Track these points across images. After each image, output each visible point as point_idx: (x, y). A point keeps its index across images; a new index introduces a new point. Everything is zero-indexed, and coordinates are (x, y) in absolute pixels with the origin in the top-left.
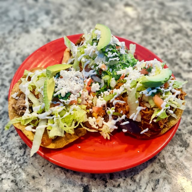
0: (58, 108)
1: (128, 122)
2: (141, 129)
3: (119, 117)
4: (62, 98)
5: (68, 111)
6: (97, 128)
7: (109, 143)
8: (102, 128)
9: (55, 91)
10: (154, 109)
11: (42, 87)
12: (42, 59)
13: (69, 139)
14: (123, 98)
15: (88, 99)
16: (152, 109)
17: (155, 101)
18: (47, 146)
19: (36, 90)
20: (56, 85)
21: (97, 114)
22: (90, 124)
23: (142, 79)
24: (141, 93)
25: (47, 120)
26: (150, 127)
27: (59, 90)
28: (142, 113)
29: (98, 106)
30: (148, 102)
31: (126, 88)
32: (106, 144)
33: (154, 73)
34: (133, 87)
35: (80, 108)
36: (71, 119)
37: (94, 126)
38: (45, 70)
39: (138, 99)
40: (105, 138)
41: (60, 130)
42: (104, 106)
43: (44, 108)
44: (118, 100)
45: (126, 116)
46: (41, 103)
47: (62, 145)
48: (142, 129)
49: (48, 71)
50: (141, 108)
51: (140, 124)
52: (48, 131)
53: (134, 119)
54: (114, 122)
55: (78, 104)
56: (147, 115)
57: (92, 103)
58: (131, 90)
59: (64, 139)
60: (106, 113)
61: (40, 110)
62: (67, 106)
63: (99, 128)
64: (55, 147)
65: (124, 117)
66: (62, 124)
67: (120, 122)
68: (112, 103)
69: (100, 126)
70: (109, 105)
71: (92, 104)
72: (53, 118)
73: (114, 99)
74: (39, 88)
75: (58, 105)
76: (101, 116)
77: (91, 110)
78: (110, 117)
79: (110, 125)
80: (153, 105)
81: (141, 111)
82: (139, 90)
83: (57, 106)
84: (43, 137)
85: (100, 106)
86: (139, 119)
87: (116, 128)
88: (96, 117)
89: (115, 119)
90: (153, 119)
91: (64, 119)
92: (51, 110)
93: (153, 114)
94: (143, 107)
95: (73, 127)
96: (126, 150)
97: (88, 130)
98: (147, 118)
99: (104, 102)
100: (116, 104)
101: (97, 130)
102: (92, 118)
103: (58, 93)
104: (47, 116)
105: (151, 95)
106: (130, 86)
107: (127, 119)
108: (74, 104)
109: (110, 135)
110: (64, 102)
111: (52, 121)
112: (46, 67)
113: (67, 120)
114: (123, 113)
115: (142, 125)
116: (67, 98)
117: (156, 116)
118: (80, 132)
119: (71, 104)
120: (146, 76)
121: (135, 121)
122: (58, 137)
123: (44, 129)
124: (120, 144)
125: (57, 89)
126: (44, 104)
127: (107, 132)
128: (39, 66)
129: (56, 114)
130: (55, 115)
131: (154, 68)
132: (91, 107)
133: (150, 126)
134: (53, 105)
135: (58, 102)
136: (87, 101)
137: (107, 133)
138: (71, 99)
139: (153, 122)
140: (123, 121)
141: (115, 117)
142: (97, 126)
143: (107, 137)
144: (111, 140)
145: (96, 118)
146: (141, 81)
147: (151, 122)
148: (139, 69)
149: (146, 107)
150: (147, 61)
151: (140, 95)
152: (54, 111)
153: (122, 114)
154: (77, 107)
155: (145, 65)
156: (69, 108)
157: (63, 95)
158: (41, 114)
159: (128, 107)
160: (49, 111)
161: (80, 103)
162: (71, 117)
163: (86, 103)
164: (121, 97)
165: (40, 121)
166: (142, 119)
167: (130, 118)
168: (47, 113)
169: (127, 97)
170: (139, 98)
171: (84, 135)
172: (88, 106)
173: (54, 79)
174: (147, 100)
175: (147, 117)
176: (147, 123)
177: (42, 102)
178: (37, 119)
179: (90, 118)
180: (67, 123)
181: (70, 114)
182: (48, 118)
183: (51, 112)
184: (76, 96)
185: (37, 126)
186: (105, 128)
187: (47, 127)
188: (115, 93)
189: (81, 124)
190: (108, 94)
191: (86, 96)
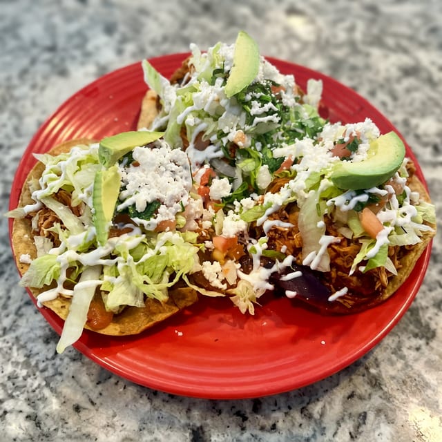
0: (128, 240)
1: (298, 274)
2: (330, 289)
3: (277, 261)
4: (139, 215)
5: (153, 247)
6: (225, 287)
7: (252, 323)
8: (235, 289)
9: (121, 198)
10: (360, 241)
11: (89, 188)
13: (154, 314)
14: (287, 216)
15: (202, 217)
16: (356, 241)
17: (363, 222)
18: (100, 329)
19: (74, 195)
20: (123, 184)
21: (225, 255)
22: (207, 278)
23: (335, 168)
24: (329, 202)
25: (102, 267)
26: (352, 284)
27: (131, 196)
28: (332, 251)
29: (226, 234)
30: (346, 226)
31: (294, 190)
32: (246, 326)
33: (366, 155)
34: (311, 189)
35: (181, 238)
36: (161, 265)
37: (216, 283)
38: (97, 146)
39: (322, 217)
40: (243, 311)
41: (132, 291)
42: (241, 235)
43: (95, 239)
44: (275, 219)
45: (295, 259)
46: (86, 227)
47: (137, 328)
48: (333, 290)
50: (331, 239)
51: (327, 278)
52: (103, 293)
53: (313, 267)
54: (266, 273)
55: (177, 230)
56: (345, 256)
57: (213, 227)
58: (306, 196)
59: (142, 314)
60: (246, 251)
61: (83, 247)
62: (150, 234)
63: (230, 287)
64: (121, 332)
65: (289, 260)
66: (139, 278)
67: (279, 272)
68: (261, 227)
69: (232, 282)
70: (254, 231)
71: (212, 230)
72: (117, 264)
73: (264, 217)
74: (82, 190)
75: (130, 230)
76: (235, 260)
77: (208, 244)
78: (257, 262)
79: (257, 280)
80: (358, 233)
81: (330, 246)
82: (326, 196)
83: (126, 234)
84: (90, 308)
85: (232, 235)
86: (326, 266)
87: (270, 287)
88: (223, 262)
89: (268, 266)
90: (359, 265)
91: (142, 267)
92: (111, 244)
93: (358, 253)
94: (336, 236)
95: (166, 284)
96: (294, 340)
97: (202, 291)
98: (345, 264)
99: (242, 226)
100: (270, 231)
101: (223, 293)
102: (212, 264)
103: (128, 203)
104: (101, 258)
105: (354, 209)
106: (305, 187)
107: (296, 265)
108: (168, 229)
109: (254, 304)
110: (142, 226)
111: (113, 270)
112: (97, 138)
113: (150, 269)
114: (288, 252)
115: (333, 281)
116: (151, 215)
117: (365, 259)
118: (184, 297)
119: (160, 229)
120: (345, 161)
121: (316, 272)
122: (127, 307)
123: (93, 290)
124: (278, 326)
125: (125, 193)
126: (94, 229)
127: (247, 296)
129: (124, 253)
130: (122, 254)
131: (364, 141)
132: (209, 237)
133: (351, 281)
134: (115, 232)
135: (128, 225)
136: (200, 221)
137: (249, 299)
138: (160, 218)
139: (357, 273)
140: (287, 270)
141: (267, 262)
142: (223, 284)
143: (248, 310)
145: (222, 265)
146: (332, 173)
147: (351, 272)
148: (329, 144)
149: (343, 236)
150: (348, 125)
151: (327, 207)
152: (118, 247)
153: (286, 255)
154: (176, 237)
155: (344, 135)
156: (156, 238)
157: (141, 207)
158: (86, 252)
159: (300, 237)
160: (107, 245)
161: (181, 226)
162: (160, 262)
163: (197, 227)
164: (284, 212)
165: (83, 269)
166: (332, 265)
167: (305, 263)
168: (101, 251)
169: (297, 213)
170: (325, 216)
171: (190, 304)
172: (201, 235)
173: (120, 169)
174: (344, 220)
175: (344, 261)
176: (345, 275)
177: (90, 225)
178: (76, 265)
179: (207, 263)
180: (150, 276)
181: (159, 253)
182: (103, 262)
183: (110, 249)
184: (173, 209)
185: (75, 281)
186: (243, 287)
187: (101, 285)
188: (268, 202)
189: (185, 279)
190: (251, 207)
191: (198, 210)
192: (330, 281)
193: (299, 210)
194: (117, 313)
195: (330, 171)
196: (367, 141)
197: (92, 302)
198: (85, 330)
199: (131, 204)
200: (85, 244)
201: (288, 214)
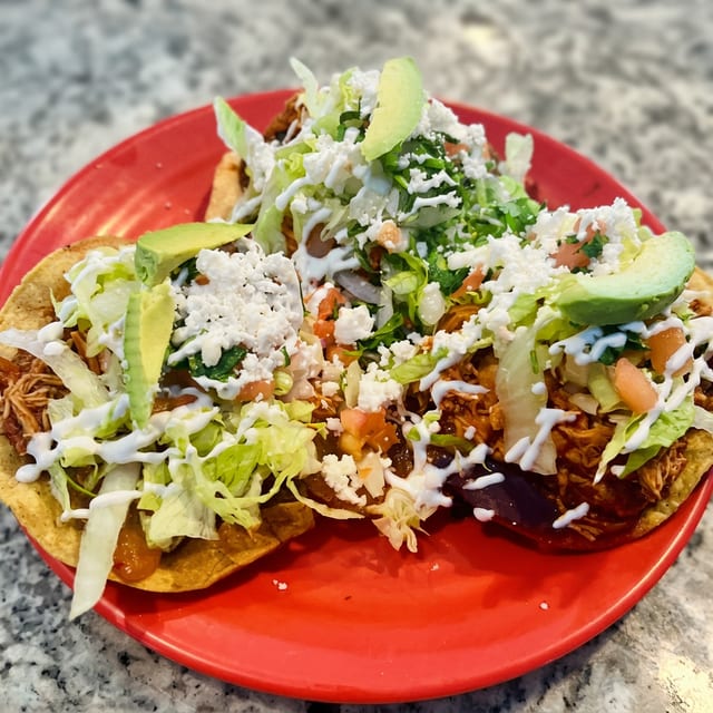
0: (189, 417)
1: (497, 477)
2: (557, 506)
3: (458, 453)
4: (208, 372)
5: (233, 430)
7: (413, 566)
8: (385, 504)
9: (177, 340)
10: (613, 419)
11: (116, 324)
12: (119, 202)
13: (233, 551)
14: (476, 372)
15: (320, 375)
16: (605, 419)
17: (617, 384)
18: (138, 581)
19: (90, 336)
20: (179, 317)
21: (362, 444)
22: (331, 485)
23: (563, 288)
24: (554, 348)
25: (141, 466)
26: (596, 497)
27: (194, 337)
28: (560, 437)
29: (367, 406)
30: (587, 391)
31: (488, 326)
32: (401, 572)
33: (617, 262)
34: (520, 323)
35: (284, 413)
36: (247, 463)
37: (348, 494)
38: (133, 248)
39: (541, 374)
40: (397, 545)
41: (196, 513)
42: (392, 407)
43: (128, 414)
44: (453, 379)
45: (492, 451)
46: (111, 394)
47: (204, 577)
48: (562, 508)
49: (142, 252)
50: (559, 414)
51: (551, 486)
52: (141, 513)
53: (524, 465)
54: (437, 476)
55: (277, 398)
56: (586, 445)
57: (341, 394)
58: (511, 336)
59: (213, 551)
60: (401, 436)
61: (107, 430)
62: (228, 407)
63: (372, 501)
64: (174, 585)
65: (479, 454)
66: (206, 487)
67: (462, 475)
68: (427, 394)
69: (376, 492)
70: (416, 400)
71: (338, 399)
72: (167, 460)
73: (435, 374)
74: (105, 326)
75: (191, 400)
76: (380, 452)
77: (332, 423)
78: (420, 456)
79: (422, 489)
80: (608, 404)
81: (555, 428)
82: (548, 338)
83: (184, 407)
84: (119, 543)
85: (375, 409)
86: (548, 466)
87: (446, 501)
88: (359, 454)
89: (441, 464)
90: (610, 464)
91: (213, 465)
92: (157, 424)
93: (610, 440)
94: (566, 410)
95: (256, 497)
96: (490, 599)
97: (322, 509)
98: (584, 461)
99: (394, 391)
100: (444, 399)
101: (360, 513)
102: (340, 459)
103: (188, 349)
104: (139, 450)
105: (600, 360)
106: (509, 318)
107: (494, 463)
108: (261, 396)
109: (417, 533)
110: (213, 391)
111: (161, 473)
112: (132, 236)
113: (227, 469)
114: (478, 438)
115: (562, 493)
116: (230, 372)
117: (624, 452)
118: (289, 520)
119: (246, 396)
120: (581, 273)
121: (530, 475)
122: (186, 540)
123: (125, 509)
124: (460, 571)
125: (182, 333)
126: (125, 398)
127: (405, 518)
128: (102, 232)
129: (180, 440)
130: (177, 444)
131: (614, 238)
132: (334, 411)
133: (596, 492)
134: (165, 402)
135: (189, 391)
136: (317, 383)
137: (408, 524)
138: (246, 377)
139: (609, 478)
140: (477, 471)
141: (440, 456)
142: (360, 496)
143: (405, 543)
144: (420, 556)
145: (357, 461)
146: (558, 295)
147: (598, 477)
148: (550, 245)
149: (579, 409)
150: (581, 211)
151: (550, 357)
152: (169, 429)
153: (474, 443)
154: (274, 410)
155: (577, 228)
156: (238, 414)
157: (212, 357)
158: (110, 439)
159: (501, 412)
160: (150, 426)
161: (284, 392)
162: (246, 455)
163: (314, 394)
164: (470, 366)
165: (107, 469)
166: (560, 462)
167: (509, 457)
168: (140, 437)
169: (493, 368)
170: (547, 372)
171: (301, 532)
172: (320, 408)
173: (171, 288)
174: (583, 382)
175: (581, 456)
176: (580, 480)
177: (121, 389)
178: (94, 463)
179: (331, 459)
180: (227, 482)
181: (243, 441)
182: (143, 457)
183: (156, 433)
184: (269, 361)
185: (92, 492)
186: (396, 500)
187: (139, 499)
188: (441, 349)
189: (292, 486)
190: (410, 356)
191: (315, 362)
192: (556, 491)
193: (497, 361)
194: (168, 550)
195: (555, 292)
196: (619, 239)
197: (122, 530)
198: (109, 583)
199: (193, 351)
200: (109, 426)
201: (477, 368)
